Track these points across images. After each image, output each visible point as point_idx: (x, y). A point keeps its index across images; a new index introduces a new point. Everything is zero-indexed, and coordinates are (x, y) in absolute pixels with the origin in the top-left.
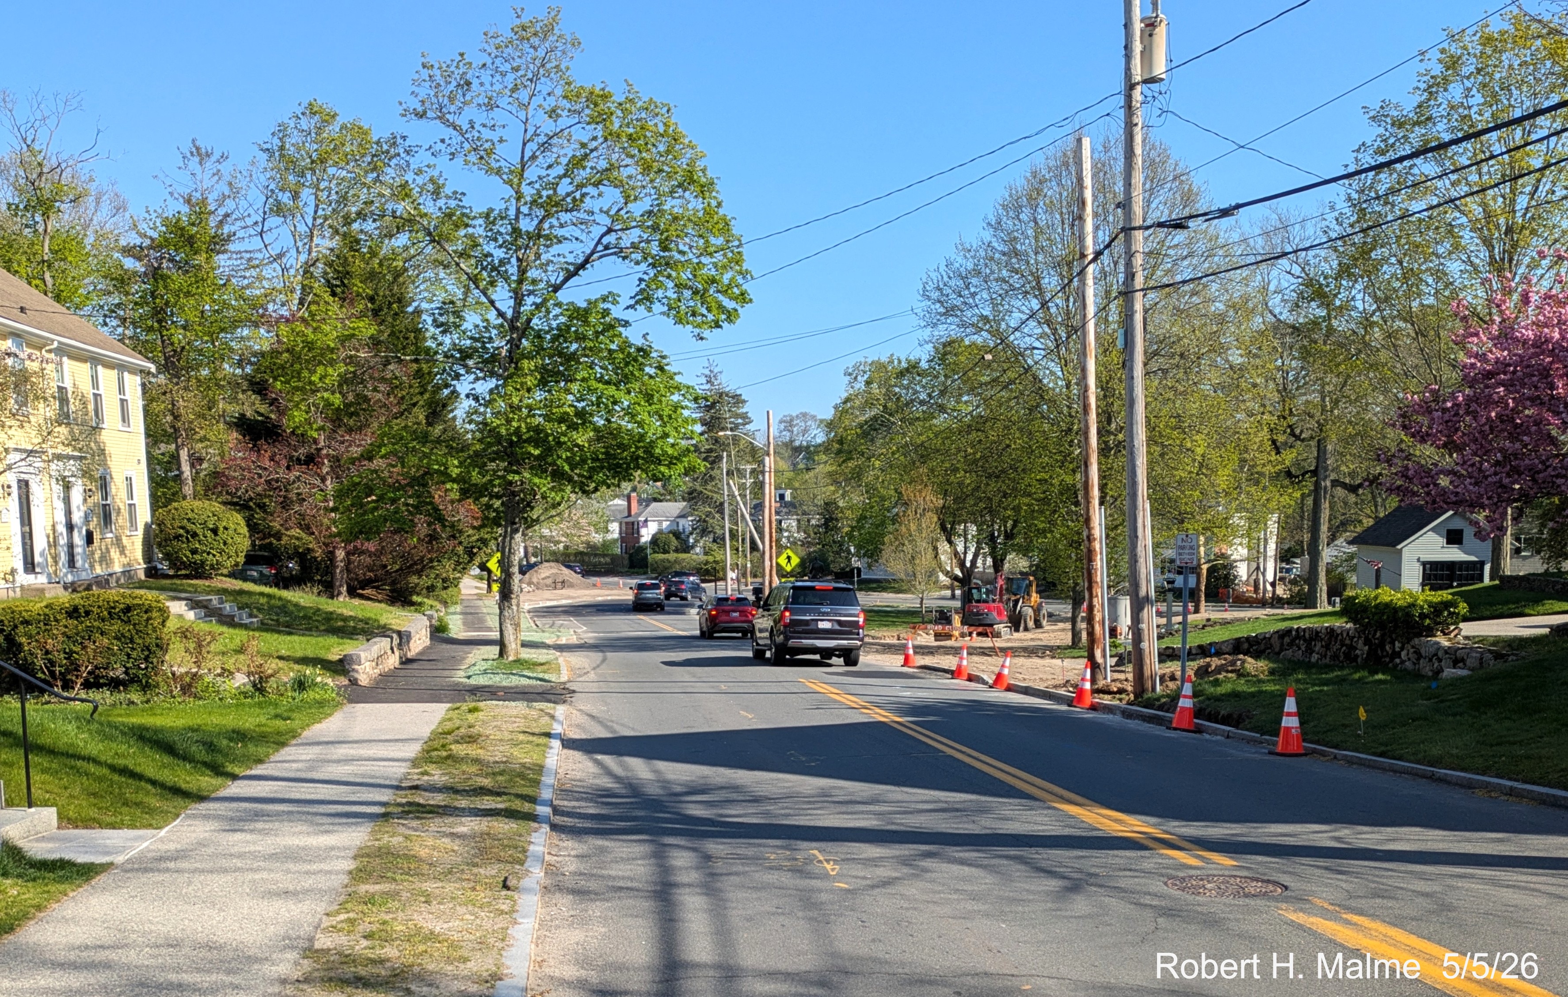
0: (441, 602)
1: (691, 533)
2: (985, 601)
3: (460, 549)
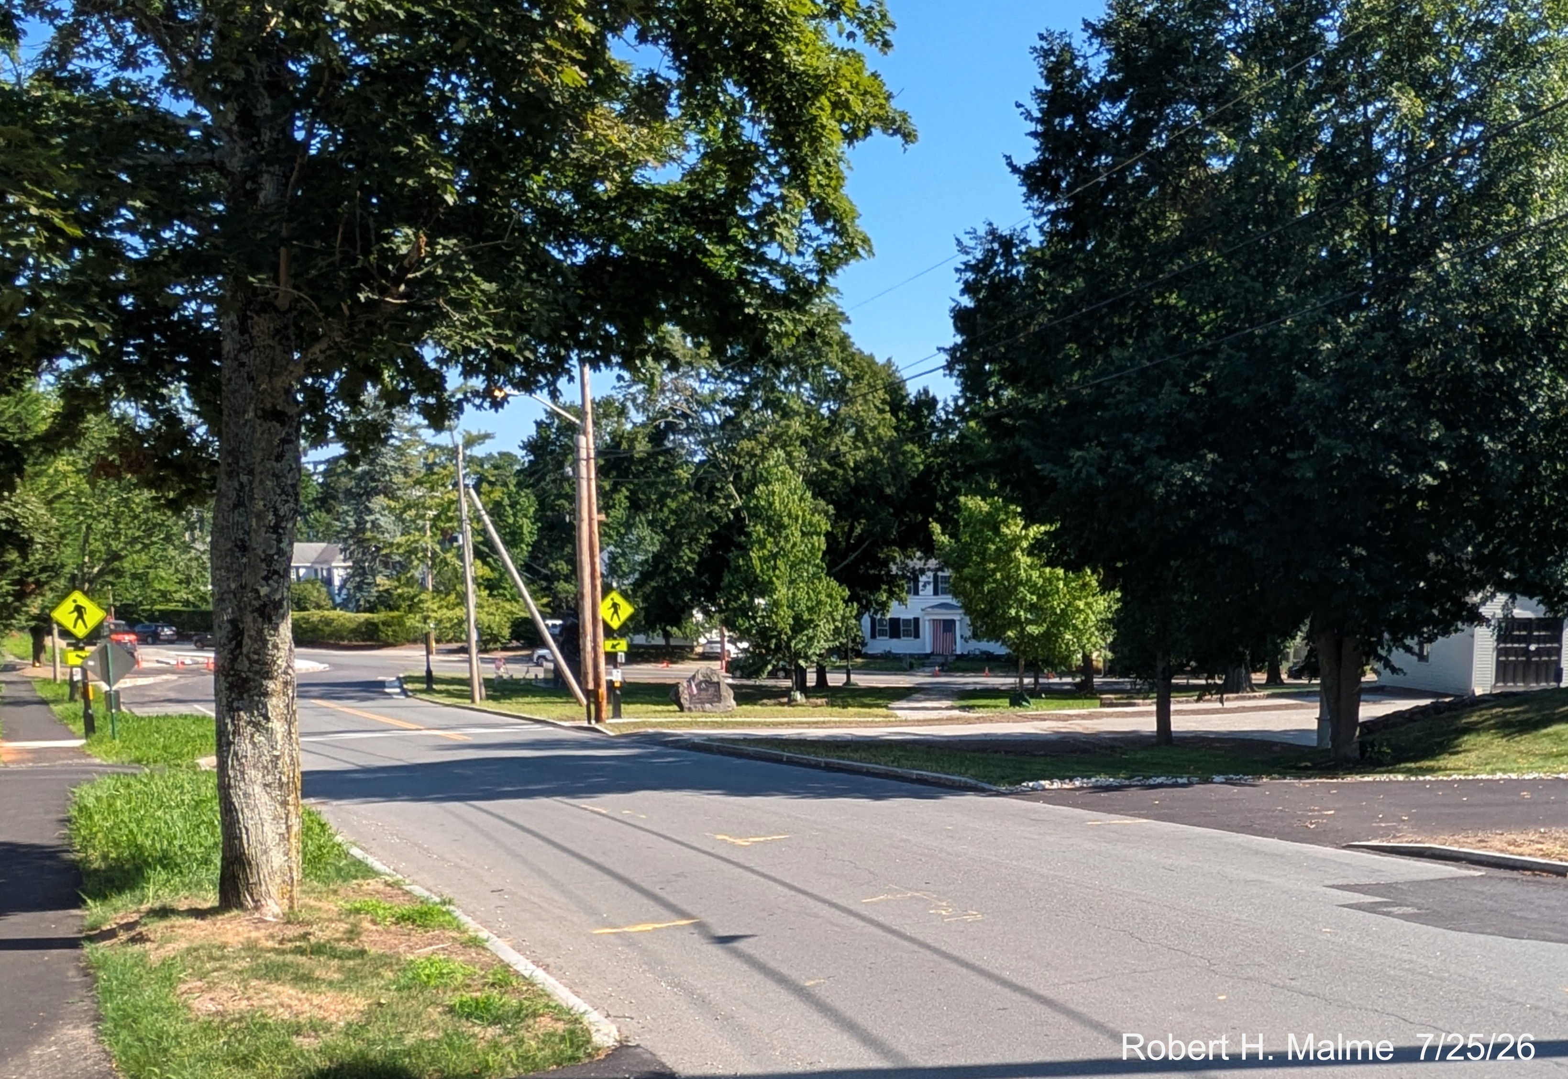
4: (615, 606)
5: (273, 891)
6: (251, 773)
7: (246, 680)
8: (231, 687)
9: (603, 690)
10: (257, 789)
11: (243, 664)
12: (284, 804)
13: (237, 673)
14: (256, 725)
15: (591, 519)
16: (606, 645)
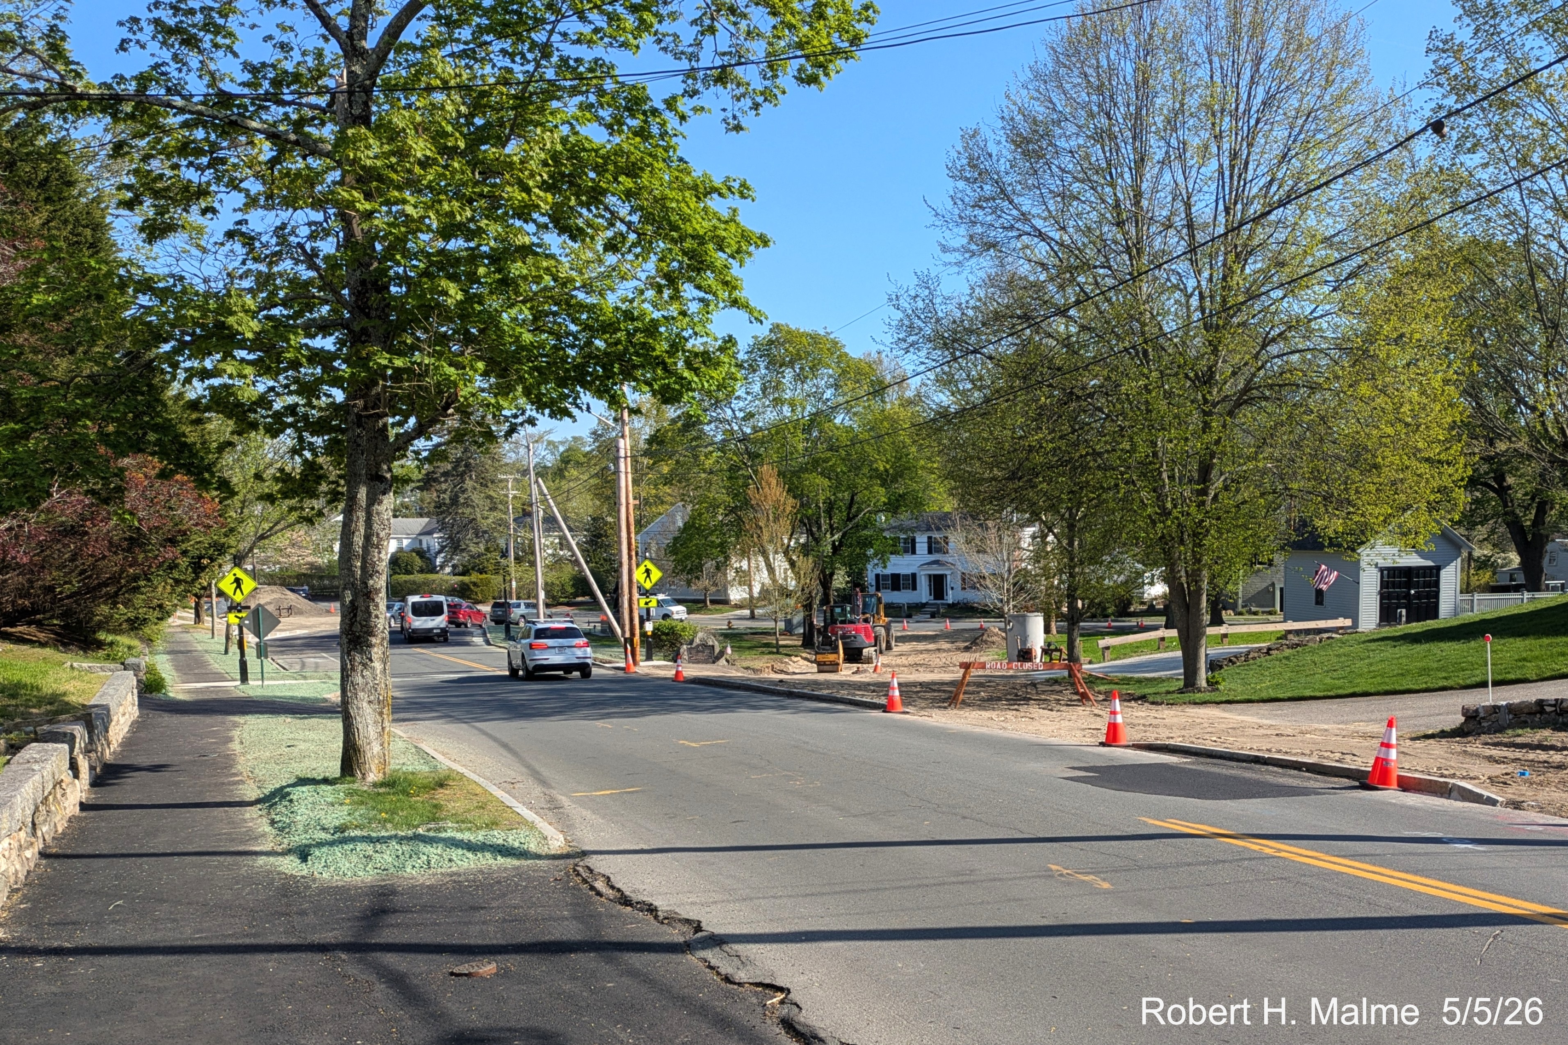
0: (141, 639)
1: (440, 552)
2: (852, 622)
3: (183, 562)
4: (648, 571)
5: (373, 768)
6: (361, 695)
7: (359, 637)
8: (350, 641)
9: (637, 639)
10: (365, 704)
11: (357, 628)
12: (381, 714)
13: (354, 633)
14: (365, 665)
15: (628, 504)
16: (641, 602)
